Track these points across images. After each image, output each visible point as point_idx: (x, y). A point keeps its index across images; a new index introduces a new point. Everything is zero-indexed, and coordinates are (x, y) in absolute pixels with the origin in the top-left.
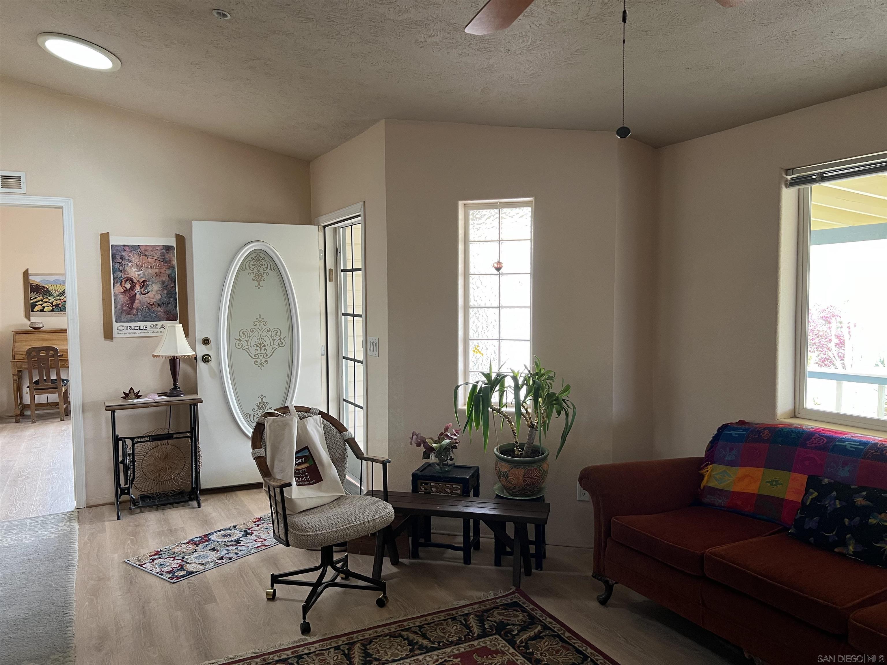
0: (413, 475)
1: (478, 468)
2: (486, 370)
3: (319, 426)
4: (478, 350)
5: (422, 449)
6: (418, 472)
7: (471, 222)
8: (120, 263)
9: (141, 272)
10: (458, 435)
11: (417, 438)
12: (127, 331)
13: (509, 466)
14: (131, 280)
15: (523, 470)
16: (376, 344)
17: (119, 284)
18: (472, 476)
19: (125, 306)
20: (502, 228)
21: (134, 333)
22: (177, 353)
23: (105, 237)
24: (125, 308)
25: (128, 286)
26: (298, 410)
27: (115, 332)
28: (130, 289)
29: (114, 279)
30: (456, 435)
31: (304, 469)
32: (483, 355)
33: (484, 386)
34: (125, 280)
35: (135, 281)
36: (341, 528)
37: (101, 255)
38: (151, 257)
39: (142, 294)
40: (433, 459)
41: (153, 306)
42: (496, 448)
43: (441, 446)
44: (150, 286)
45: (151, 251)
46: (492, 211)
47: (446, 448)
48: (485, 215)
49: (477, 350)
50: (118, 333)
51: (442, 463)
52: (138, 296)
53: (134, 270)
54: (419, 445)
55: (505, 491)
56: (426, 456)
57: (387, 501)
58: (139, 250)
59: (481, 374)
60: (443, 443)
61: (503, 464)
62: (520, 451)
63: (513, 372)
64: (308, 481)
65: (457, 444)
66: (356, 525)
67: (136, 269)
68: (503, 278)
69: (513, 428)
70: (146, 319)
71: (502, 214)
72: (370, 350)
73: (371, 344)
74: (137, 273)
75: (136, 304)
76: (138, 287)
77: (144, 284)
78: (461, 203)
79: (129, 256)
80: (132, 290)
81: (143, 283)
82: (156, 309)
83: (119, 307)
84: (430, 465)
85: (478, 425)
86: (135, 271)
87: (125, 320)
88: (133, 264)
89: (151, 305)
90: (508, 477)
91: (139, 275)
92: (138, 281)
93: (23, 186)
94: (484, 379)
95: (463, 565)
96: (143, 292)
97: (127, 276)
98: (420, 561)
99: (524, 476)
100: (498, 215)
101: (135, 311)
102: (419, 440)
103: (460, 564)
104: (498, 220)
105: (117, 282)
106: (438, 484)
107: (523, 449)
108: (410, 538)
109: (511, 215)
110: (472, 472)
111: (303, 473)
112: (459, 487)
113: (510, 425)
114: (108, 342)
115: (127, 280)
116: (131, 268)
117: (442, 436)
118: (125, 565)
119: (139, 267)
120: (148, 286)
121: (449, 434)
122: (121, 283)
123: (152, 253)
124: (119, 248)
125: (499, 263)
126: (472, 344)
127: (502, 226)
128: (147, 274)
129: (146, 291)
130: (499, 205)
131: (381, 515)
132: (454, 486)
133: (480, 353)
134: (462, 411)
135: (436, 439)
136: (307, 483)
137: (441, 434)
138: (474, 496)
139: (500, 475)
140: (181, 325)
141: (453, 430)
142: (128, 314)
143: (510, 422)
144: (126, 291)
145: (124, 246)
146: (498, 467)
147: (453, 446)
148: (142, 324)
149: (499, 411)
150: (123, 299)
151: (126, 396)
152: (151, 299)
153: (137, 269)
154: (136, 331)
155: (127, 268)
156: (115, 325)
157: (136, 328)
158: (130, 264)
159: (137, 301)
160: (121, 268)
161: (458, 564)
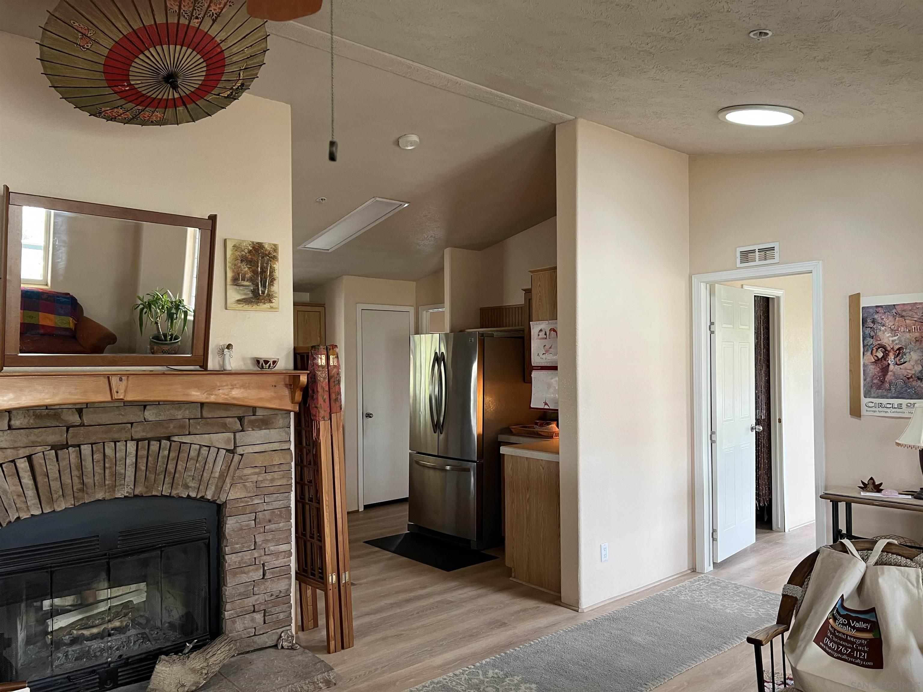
8: (871, 328)
9: (896, 338)
12: (877, 409)
14: (884, 347)
17: (870, 352)
19: (876, 378)
21: (886, 412)
23: (855, 299)
24: (875, 381)
25: (880, 355)
27: (863, 408)
28: (882, 358)
29: (864, 346)
31: (865, 639)
34: (876, 347)
35: (889, 349)
37: (850, 320)
38: (910, 318)
39: (897, 364)
41: (911, 380)
44: (907, 354)
45: (910, 310)
50: (867, 411)
52: (891, 367)
53: (888, 335)
58: (894, 311)
64: (861, 659)
67: (890, 334)
70: (900, 396)
74: (891, 339)
75: (889, 377)
76: (891, 356)
77: (899, 352)
79: (882, 319)
80: (885, 360)
82: (914, 383)
83: (868, 379)
86: (889, 337)
87: (875, 395)
88: (886, 328)
89: (908, 378)
91: (893, 341)
92: (892, 348)
93: (777, 255)
97: (879, 342)
101: (887, 385)
105: (867, 350)
114: (855, 420)
115: (879, 348)
116: (884, 333)
119: (894, 331)
120: (905, 355)
122: (872, 351)
123: (911, 313)
124: (871, 310)
128: (903, 340)
129: (902, 360)
142: (879, 388)
144: (878, 361)
145: (877, 307)
148: (896, 402)
150: (873, 370)
151: (865, 487)
152: (908, 371)
154: (889, 410)
155: (880, 334)
156: (864, 401)
157: (889, 406)
158: (883, 328)
159: (890, 373)
160: (872, 334)
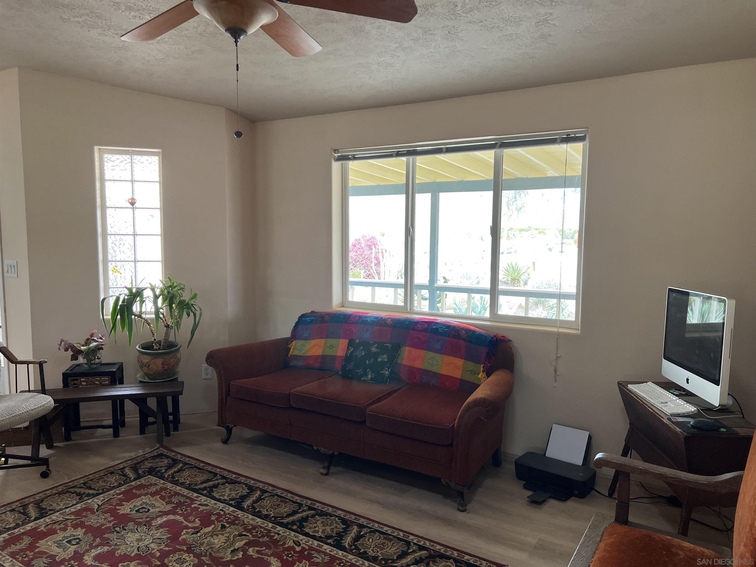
0: (64, 374)
1: (122, 363)
4: (117, 270)
5: (70, 353)
6: (67, 372)
7: (106, 164)
10: (104, 339)
11: (65, 344)
13: (150, 357)
15: (162, 360)
16: (14, 266)
18: (118, 369)
20: (134, 171)
30: (101, 339)
32: (121, 274)
33: (126, 297)
40: (81, 360)
42: (138, 345)
43: (89, 348)
46: (124, 156)
47: (93, 350)
48: (118, 159)
49: (115, 270)
51: (89, 362)
54: (66, 350)
55: (146, 378)
56: (74, 358)
57: (46, 395)
59: (124, 289)
60: (91, 345)
61: (145, 356)
62: (158, 346)
63: (151, 284)
65: (103, 346)
68: (137, 211)
69: (151, 329)
71: (133, 159)
72: (8, 272)
73: (9, 267)
78: (96, 148)
84: (78, 365)
85: (123, 328)
90: (149, 366)
94: (127, 292)
95: (113, 438)
98: (74, 442)
99: (163, 364)
100: (130, 160)
102: (67, 346)
103: (111, 438)
104: (130, 164)
106: (88, 379)
107: (160, 345)
108: (63, 427)
109: (141, 161)
110: (117, 366)
112: (107, 378)
113: (150, 327)
117: (87, 342)
121: (95, 338)
125: (133, 199)
126: (111, 266)
127: (134, 169)
130: (131, 152)
132: (102, 379)
133: (119, 272)
134: (108, 319)
135: (83, 343)
137: (88, 339)
138: (119, 384)
139: (142, 366)
141: (100, 335)
143: (149, 324)
146: (141, 360)
147: (99, 348)
149: (140, 316)
161: (109, 439)
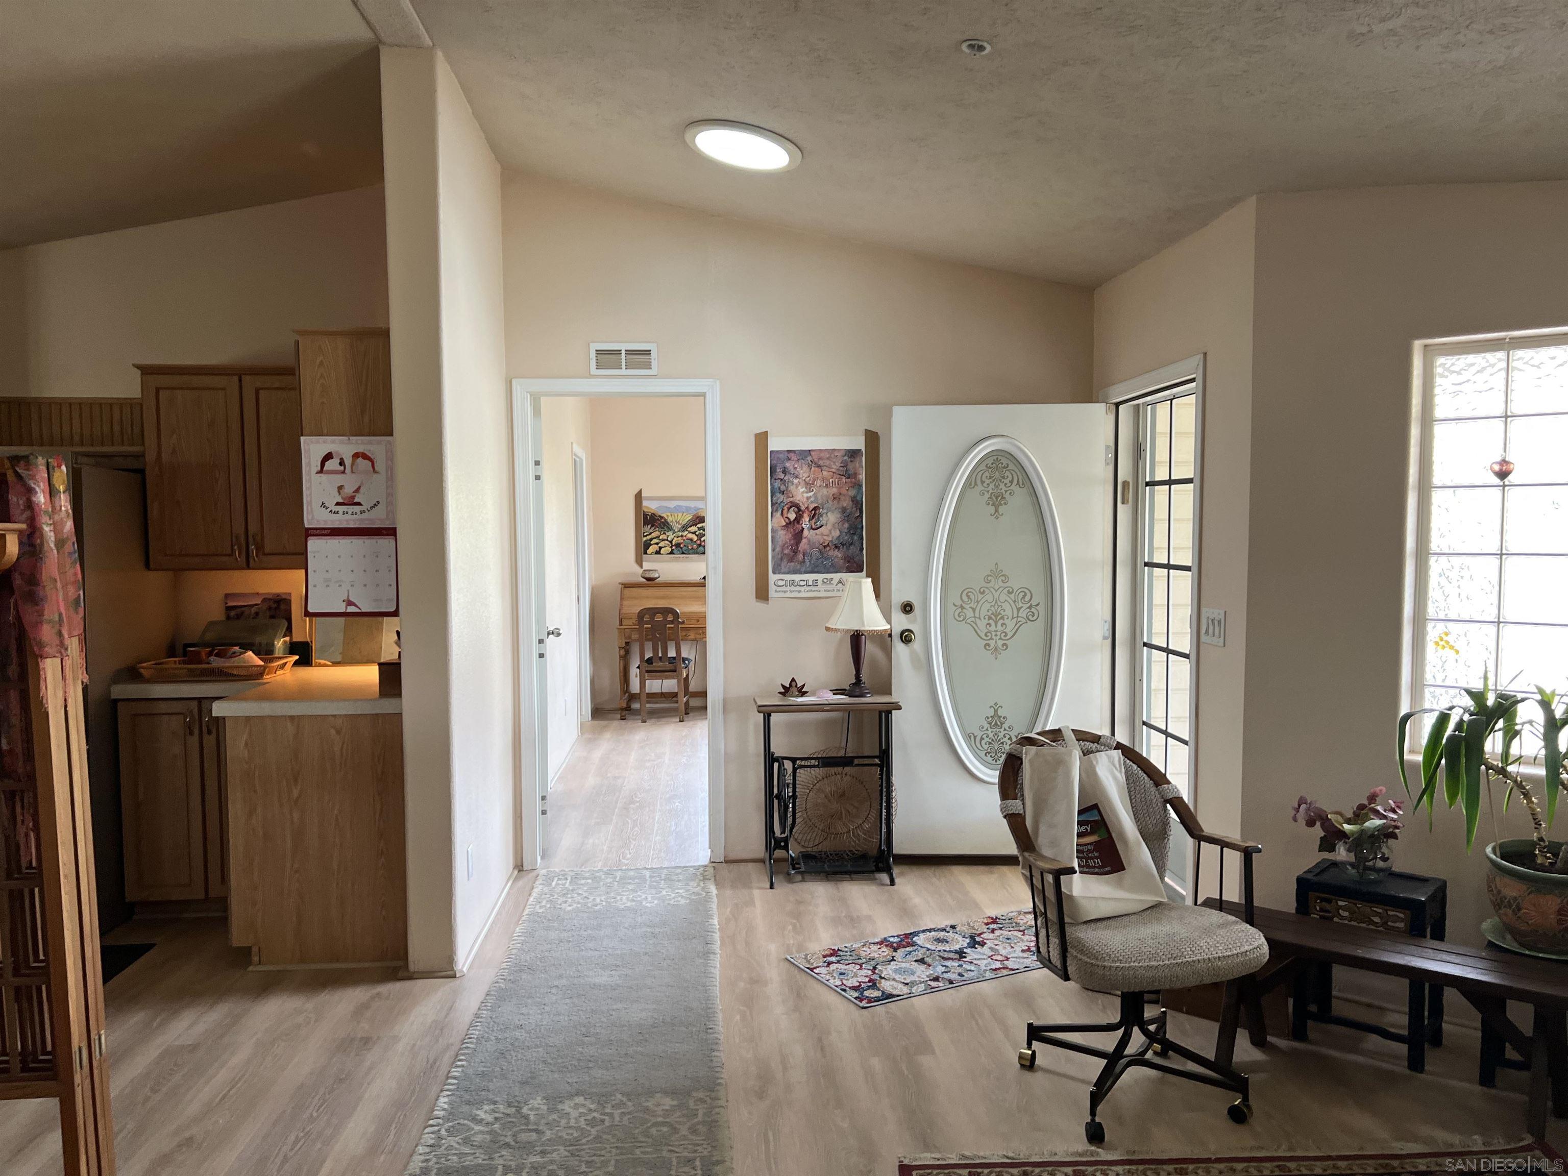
0: (1300, 881)
1: (1445, 883)
2: (1477, 685)
3: (1116, 768)
4: (1447, 642)
5: (1318, 831)
6: (1309, 876)
7: (1438, 381)
8: (782, 480)
9: (811, 494)
10: (1401, 813)
11: (1308, 810)
12: (788, 588)
13: (1524, 887)
14: (797, 506)
15: (1559, 901)
16: (1219, 622)
17: (780, 512)
18: (1432, 898)
19: (788, 547)
20: (1512, 390)
21: (799, 592)
22: (863, 625)
23: (761, 439)
24: (786, 551)
25: (792, 516)
26: (1078, 738)
27: (772, 588)
28: (794, 520)
29: (773, 505)
30: (1394, 811)
31: (1091, 844)
32: (1457, 652)
33: (1466, 717)
34: (787, 506)
35: (803, 508)
36: (1167, 962)
37: (756, 468)
38: (827, 469)
39: (812, 528)
40: (1342, 853)
41: (828, 548)
42: (1493, 844)
43: (1362, 830)
44: (824, 515)
45: (828, 458)
46: (1488, 356)
47: (1372, 836)
48: (1472, 365)
49: (1443, 643)
50: (776, 591)
51: (1360, 863)
52: (806, 532)
53: (802, 490)
54: (1310, 823)
55: (1509, 937)
56: (1327, 844)
57: (1252, 925)
58: (809, 458)
59: (1463, 692)
60: (1367, 824)
61: (1507, 880)
62: (1549, 858)
63: (1541, 691)
64: (1097, 867)
65: (1397, 831)
66: (1194, 961)
67: (804, 489)
68: (1511, 493)
69: (1533, 810)
70: (816, 570)
71: (1513, 360)
72: (1207, 632)
73: (1210, 622)
74: (806, 495)
75: (803, 545)
76: (806, 518)
77: (815, 513)
78: (1418, 345)
79: (795, 468)
80: (798, 523)
81: (813, 512)
82: (831, 553)
83: (778, 549)
84: (1334, 864)
85: (1453, 796)
86: (803, 492)
87: (786, 570)
88: (800, 480)
89: (825, 547)
90: (1519, 909)
91: (808, 498)
92: (807, 508)
93: (654, 364)
94: (1469, 702)
95: (1408, 1072)
96: (814, 526)
97: (791, 499)
98: (1310, 1047)
99: (1560, 912)
100: (1504, 364)
101: (800, 556)
102: (1312, 814)
103: (1401, 1068)
104: (1503, 374)
105: (777, 510)
106: (1355, 904)
107: (1556, 855)
108: (1291, 1001)
109: (1535, 362)
110: (1431, 889)
111: (1089, 851)
112: (1402, 915)
113: (1528, 803)
114: (761, 605)
115: (791, 507)
116: (797, 487)
117: (1361, 813)
118: (787, 964)
119: (809, 485)
120: (822, 516)
121: (1379, 808)
122: (782, 511)
123: (827, 462)
124: (781, 456)
125: (1504, 462)
126: (1433, 632)
127: (1513, 386)
128: (819, 497)
129: (818, 523)
130: (1509, 343)
131: (1243, 950)
132: (1390, 913)
133: (1452, 647)
134: (1414, 765)
135: (1350, 815)
136: (1096, 870)
137: (1362, 807)
138: (1432, 938)
139: (1499, 903)
140: (870, 580)
141: (1391, 801)
142: (791, 560)
143: (1526, 795)
144: (789, 524)
145: (789, 451)
146: (1496, 887)
147: (1388, 833)
148: (811, 577)
149: (1502, 771)
150: (784, 536)
151: (786, 691)
152: (825, 537)
153: (806, 488)
154: (802, 589)
155: (792, 488)
156: (773, 578)
157: (802, 583)
158: (796, 481)
159: (804, 541)
160: (783, 488)
161: (1396, 1068)
